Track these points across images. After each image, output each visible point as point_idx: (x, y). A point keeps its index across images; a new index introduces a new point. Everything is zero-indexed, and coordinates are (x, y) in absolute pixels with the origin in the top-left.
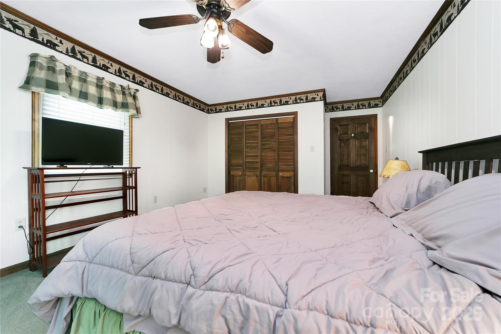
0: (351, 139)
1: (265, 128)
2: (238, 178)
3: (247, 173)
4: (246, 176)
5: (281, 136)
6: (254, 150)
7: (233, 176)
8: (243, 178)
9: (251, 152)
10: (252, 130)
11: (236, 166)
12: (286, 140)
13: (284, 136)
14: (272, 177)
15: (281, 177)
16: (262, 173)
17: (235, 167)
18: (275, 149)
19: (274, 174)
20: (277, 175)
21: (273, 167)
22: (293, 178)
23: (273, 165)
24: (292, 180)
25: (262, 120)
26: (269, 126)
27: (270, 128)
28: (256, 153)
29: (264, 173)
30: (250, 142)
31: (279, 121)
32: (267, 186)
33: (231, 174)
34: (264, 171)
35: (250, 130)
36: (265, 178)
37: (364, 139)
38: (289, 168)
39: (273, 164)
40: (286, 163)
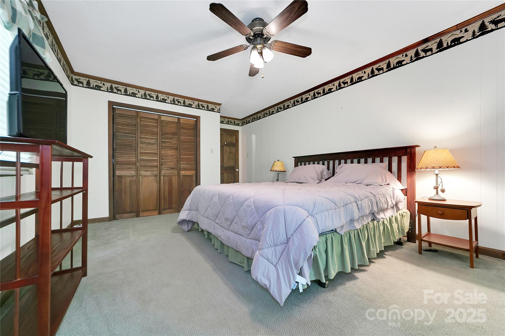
0: (224, 146)
1: (166, 125)
2: (128, 179)
3: (143, 173)
4: (141, 177)
5: (183, 136)
6: (152, 147)
7: (120, 177)
8: (136, 178)
9: (148, 148)
10: (149, 124)
11: (125, 164)
12: (188, 141)
13: (185, 136)
14: (173, 176)
15: (183, 175)
16: (161, 172)
17: (124, 166)
18: (177, 148)
19: (175, 172)
20: (179, 174)
21: (174, 166)
22: (195, 176)
23: (175, 164)
24: (194, 178)
25: (161, 115)
26: (170, 124)
27: (171, 125)
28: (154, 150)
29: (165, 172)
30: (147, 137)
31: (181, 121)
32: (168, 186)
33: (117, 175)
34: (164, 170)
35: (147, 123)
36: (165, 178)
37: (232, 147)
38: (191, 167)
39: (174, 162)
40: (187, 163)
